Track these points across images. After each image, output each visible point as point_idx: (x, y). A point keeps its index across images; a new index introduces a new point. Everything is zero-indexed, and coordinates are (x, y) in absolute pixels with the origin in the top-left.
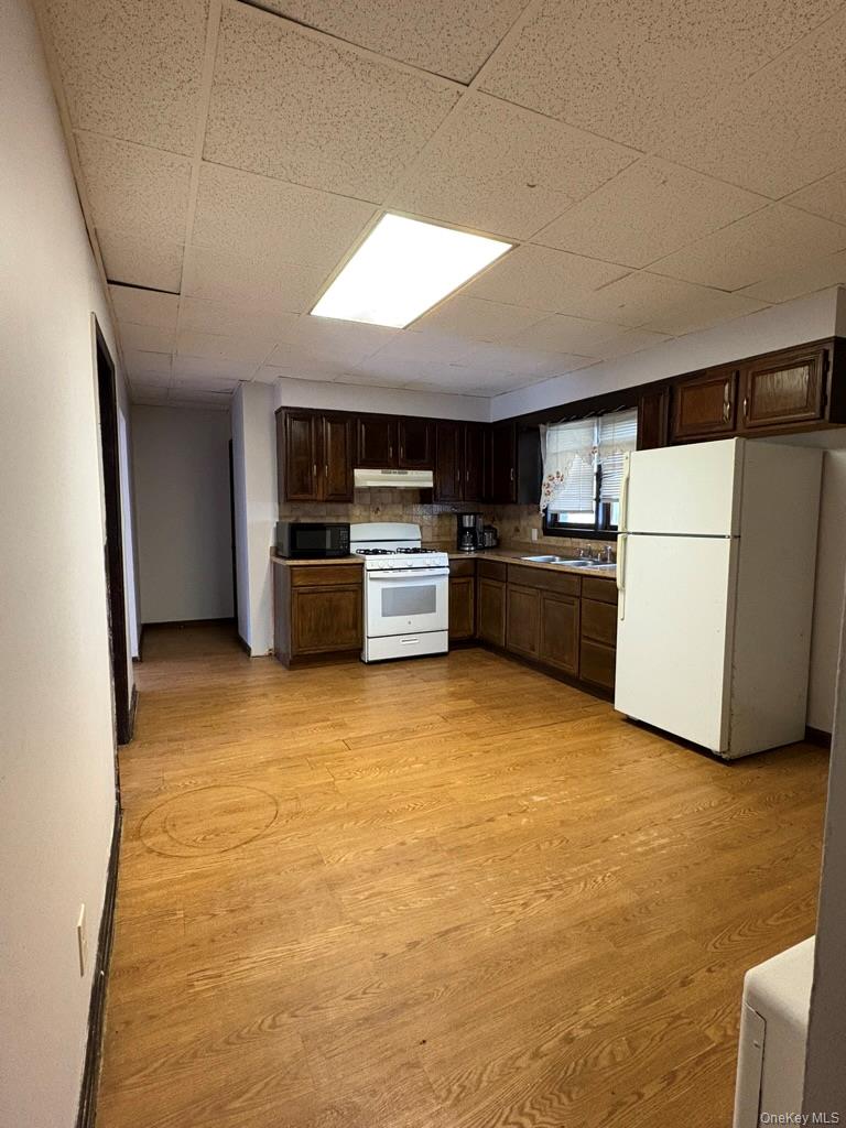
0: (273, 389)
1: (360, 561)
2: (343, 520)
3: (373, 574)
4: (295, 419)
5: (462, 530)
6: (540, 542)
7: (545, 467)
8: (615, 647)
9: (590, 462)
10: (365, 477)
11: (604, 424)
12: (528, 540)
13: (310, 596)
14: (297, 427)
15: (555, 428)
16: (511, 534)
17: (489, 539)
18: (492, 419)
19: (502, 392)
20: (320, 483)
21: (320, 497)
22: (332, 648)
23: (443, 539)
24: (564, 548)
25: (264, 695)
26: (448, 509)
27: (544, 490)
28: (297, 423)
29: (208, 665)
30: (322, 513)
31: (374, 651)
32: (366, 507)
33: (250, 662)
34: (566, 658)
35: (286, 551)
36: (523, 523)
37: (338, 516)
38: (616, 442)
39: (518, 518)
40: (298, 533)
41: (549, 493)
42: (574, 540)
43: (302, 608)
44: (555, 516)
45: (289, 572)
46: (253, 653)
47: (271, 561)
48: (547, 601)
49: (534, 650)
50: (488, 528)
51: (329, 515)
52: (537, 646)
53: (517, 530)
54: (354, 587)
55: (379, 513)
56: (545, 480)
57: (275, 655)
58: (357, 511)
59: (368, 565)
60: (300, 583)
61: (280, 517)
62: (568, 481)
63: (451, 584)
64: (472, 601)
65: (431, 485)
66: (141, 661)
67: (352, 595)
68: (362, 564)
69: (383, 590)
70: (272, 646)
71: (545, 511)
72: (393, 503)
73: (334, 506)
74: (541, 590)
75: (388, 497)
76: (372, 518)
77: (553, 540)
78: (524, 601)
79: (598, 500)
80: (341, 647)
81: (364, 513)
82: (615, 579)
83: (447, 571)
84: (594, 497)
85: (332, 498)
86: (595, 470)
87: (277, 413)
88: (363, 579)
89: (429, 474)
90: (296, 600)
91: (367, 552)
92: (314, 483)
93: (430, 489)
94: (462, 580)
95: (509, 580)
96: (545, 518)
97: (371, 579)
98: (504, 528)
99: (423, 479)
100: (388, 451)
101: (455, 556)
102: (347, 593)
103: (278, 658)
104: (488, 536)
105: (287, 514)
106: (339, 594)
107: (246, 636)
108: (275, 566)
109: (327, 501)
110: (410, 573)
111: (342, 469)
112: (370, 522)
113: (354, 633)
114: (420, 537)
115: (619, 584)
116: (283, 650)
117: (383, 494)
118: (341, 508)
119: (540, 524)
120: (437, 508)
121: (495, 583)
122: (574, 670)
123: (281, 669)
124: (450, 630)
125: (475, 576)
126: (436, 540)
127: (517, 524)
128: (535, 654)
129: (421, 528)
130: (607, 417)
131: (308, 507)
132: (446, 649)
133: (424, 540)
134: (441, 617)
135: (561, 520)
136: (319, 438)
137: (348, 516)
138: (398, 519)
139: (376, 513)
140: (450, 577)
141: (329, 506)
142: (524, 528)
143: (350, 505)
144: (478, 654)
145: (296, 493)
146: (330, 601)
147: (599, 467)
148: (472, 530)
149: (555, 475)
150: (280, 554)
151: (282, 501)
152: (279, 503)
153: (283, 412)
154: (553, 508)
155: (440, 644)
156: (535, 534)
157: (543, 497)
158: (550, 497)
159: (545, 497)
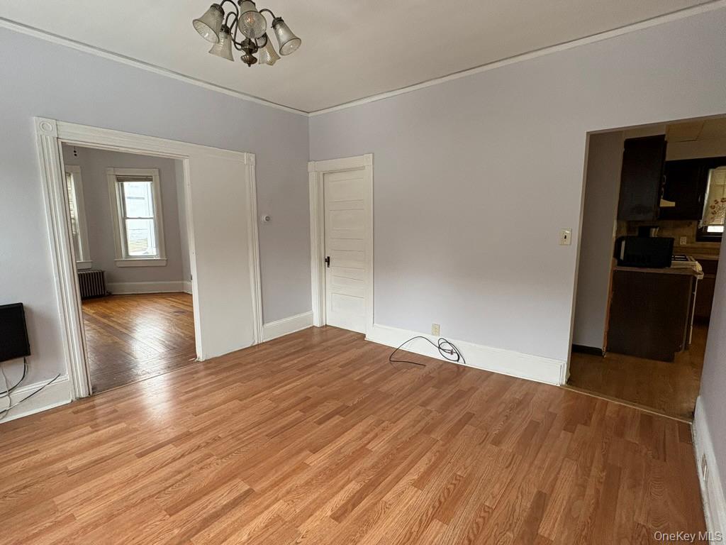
41: (714, 212)
149: (720, 201)
158: (716, 215)
159: (712, 216)
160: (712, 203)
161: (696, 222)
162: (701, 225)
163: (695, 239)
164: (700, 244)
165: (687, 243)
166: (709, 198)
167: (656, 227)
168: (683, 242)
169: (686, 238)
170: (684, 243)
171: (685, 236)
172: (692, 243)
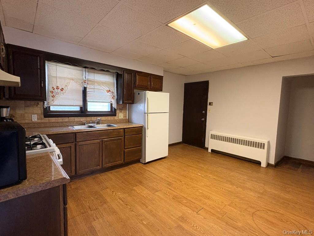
6: (39, 121)
12: (28, 121)
41: (53, 96)
52: (100, 164)
62: (67, 91)
74: (103, 139)
77: (52, 120)
86: (83, 89)
95: (78, 140)
119: (40, 112)
121: (64, 146)
122: (122, 162)
128: (100, 167)
130: (89, 70)
142: (22, 115)
149: (56, 88)
158: (55, 98)
159: (52, 98)
160: (51, 90)
161: (42, 103)
162: (46, 105)
163: (43, 116)
164: (47, 120)
165: (38, 119)
166: (48, 85)
167: (7, 107)
168: (35, 118)
169: (36, 115)
170: (36, 120)
171: (36, 114)
172: (41, 119)
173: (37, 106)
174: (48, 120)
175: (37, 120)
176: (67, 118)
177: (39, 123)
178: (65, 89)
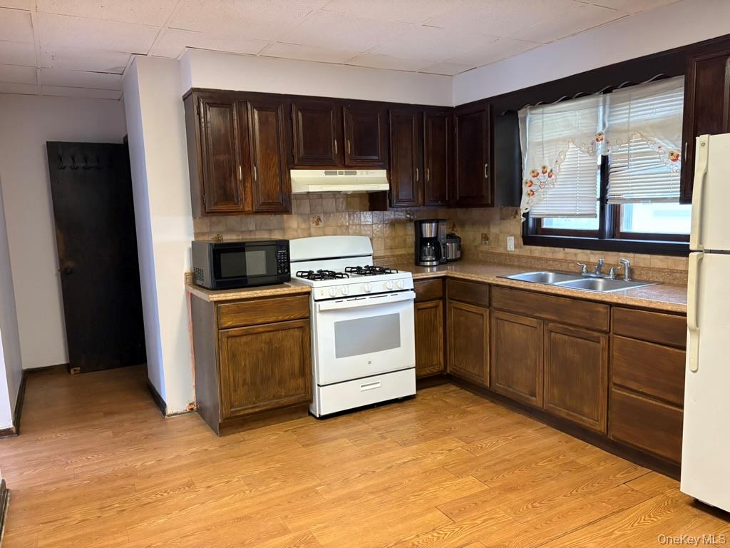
0: (178, 66)
1: (306, 289)
2: (277, 236)
3: (324, 305)
4: (211, 105)
5: (421, 241)
6: (517, 252)
7: (525, 160)
8: (682, 407)
9: (594, 153)
10: (305, 180)
11: (613, 103)
12: (501, 250)
13: (244, 339)
14: (213, 117)
15: (540, 110)
16: (477, 243)
17: (452, 250)
18: (454, 103)
19: (471, 67)
20: (248, 189)
21: (248, 208)
22: (274, 403)
23: (398, 252)
24: (555, 260)
25: (190, 485)
26: (401, 215)
27: (525, 189)
28: (214, 110)
29: (110, 433)
30: (252, 227)
31: (326, 402)
32: (305, 217)
33: (166, 423)
34: (586, 410)
35: (207, 278)
36: (494, 230)
37: (270, 231)
38: (632, 126)
39: (487, 223)
40: (223, 256)
42: (567, 250)
43: (233, 356)
44: (538, 221)
45: (214, 309)
46: (169, 411)
47: (187, 292)
48: (553, 334)
49: (533, 395)
50: (451, 237)
51: (259, 228)
52: (539, 390)
53: (486, 238)
54: (299, 323)
55: (321, 224)
56: (527, 176)
57: (198, 410)
58: (293, 222)
59: (317, 294)
60: (229, 323)
61: (196, 235)
62: (560, 177)
63: (417, 310)
64: (441, 330)
65: (386, 187)
66: (18, 433)
67: (297, 333)
68: (309, 293)
69: (337, 324)
70: (192, 398)
71: (526, 215)
72: (337, 211)
73: (266, 217)
74: (544, 319)
75: (330, 204)
76: (313, 230)
77: (538, 251)
78: (518, 331)
79: (603, 200)
80: (285, 401)
81: (303, 226)
82: (685, 314)
83: (413, 295)
84: (598, 196)
85: (265, 208)
86: (599, 163)
87: (185, 98)
88: (309, 311)
89: (382, 174)
90: (224, 347)
91: (310, 275)
92: (241, 188)
93: (384, 192)
94: (429, 304)
95: (494, 304)
96: (525, 224)
97: (321, 311)
98: (470, 235)
99: (375, 180)
100: (331, 146)
101: (420, 276)
102: (292, 331)
103: (203, 416)
104: (451, 247)
105: (206, 230)
106: (280, 334)
107: (160, 387)
108: (193, 299)
109: (257, 212)
110: (368, 301)
111: (275, 170)
112: (310, 236)
113: (300, 381)
114: (371, 252)
115: (690, 320)
116: (208, 403)
117: (324, 202)
118: (274, 219)
119: (518, 230)
120: (390, 215)
121: (472, 308)
122: (600, 427)
123: (209, 434)
124: (418, 367)
125: (443, 298)
126: (388, 254)
127: (485, 231)
128: (537, 401)
129: (371, 240)
130: (616, 94)
131: (232, 220)
132: (413, 391)
133: (376, 255)
134: (406, 352)
135: (545, 226)
136: (244, 130)
137: (283, 229)
138: (344, 231)
139: (317, 224)
140: (416, 301)
141: (258, 217)
142: (497, 237)
143: (285, 216)
144: (451, 394)
145: (215, 204)
146: (270, 343)
147: (605, 159)
148: (434, 241)
149: (540, 171)
150: (199, 282)
151: (199, 213)
152: (194, 218)
153: (195, 96)
154: (536, 211)
155: (406, 385)
156: (511, 244)
157: (524, 197)
158: (534, 197)
159: (527, 197)
160: (529, 177)
163: (522, 241)
164: (527, 250)
171: (512, 235)
172: (521, 248)
173: (515, 217)
174: (529, 252)
175: (513, 250)
176: (562, 249)
177: (519, 257)
178: (556, 170)
